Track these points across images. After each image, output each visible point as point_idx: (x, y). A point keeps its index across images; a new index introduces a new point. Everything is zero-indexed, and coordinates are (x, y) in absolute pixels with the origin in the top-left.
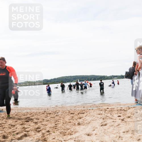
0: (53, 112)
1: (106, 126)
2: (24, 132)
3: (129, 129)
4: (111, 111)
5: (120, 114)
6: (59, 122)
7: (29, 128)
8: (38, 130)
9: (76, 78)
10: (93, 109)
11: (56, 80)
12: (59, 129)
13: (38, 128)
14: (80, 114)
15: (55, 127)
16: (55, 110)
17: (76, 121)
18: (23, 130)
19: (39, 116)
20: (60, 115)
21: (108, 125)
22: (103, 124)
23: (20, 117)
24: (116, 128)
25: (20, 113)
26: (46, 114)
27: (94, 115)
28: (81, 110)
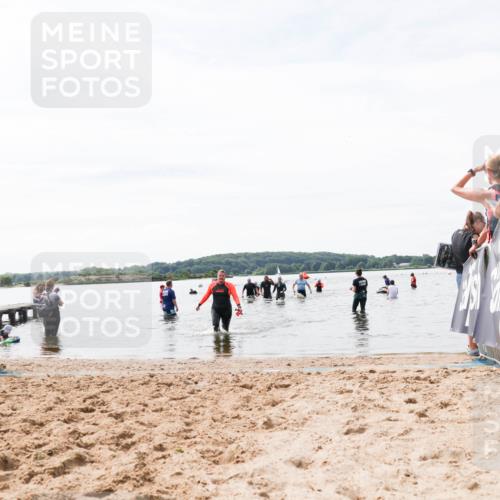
0: (181, 379)
1: (362, 435)
2: (75, 447)
3: (442, 448)
4: (385, 380)
5: (414, 393)
6: (198, 414)
7: (92, 433)
8: (124, 442)
9: (266, 262)
10: (319, 373)
11: (196, 266)
12: (198, 439)
13: (124, 436)
14: (273, 389)
15: (186, 434)
16: (187, 372)
17: (258, 413)
18: (71, 440)
19: (131, 393)
20: (203, 392)
21: (369, 432)
22: (352, 426)
23: (63, 393)
24: (398, 442)
25: (64, 380)
26: (153, 386)
27: (323, 394)
28: (279, 374)
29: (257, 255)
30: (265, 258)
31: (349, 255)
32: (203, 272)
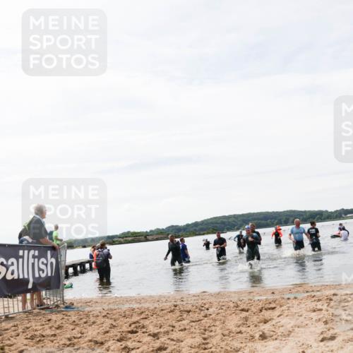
0: (197, 307)
1: (333, 342)
4: (346, 301)
6: (211, 331)
7: (138, 348)
10: (295, 298)
12: (213, 350)
13: (160, 349)
14: (263, 311)
15: (204, 346)
16: (200, 302)
17: (255, 328)
19: (162, 319)
20: (213, 316)
21: (339, 339)
22: (325, 335)
23: (115, 321)
25: (115, 312)
26: (178, 313)
27: (301, 313)
28: (266, 300)
29: (243, 215)
30: (248, 217)
31: (309, 211)
32: (205, 230)
